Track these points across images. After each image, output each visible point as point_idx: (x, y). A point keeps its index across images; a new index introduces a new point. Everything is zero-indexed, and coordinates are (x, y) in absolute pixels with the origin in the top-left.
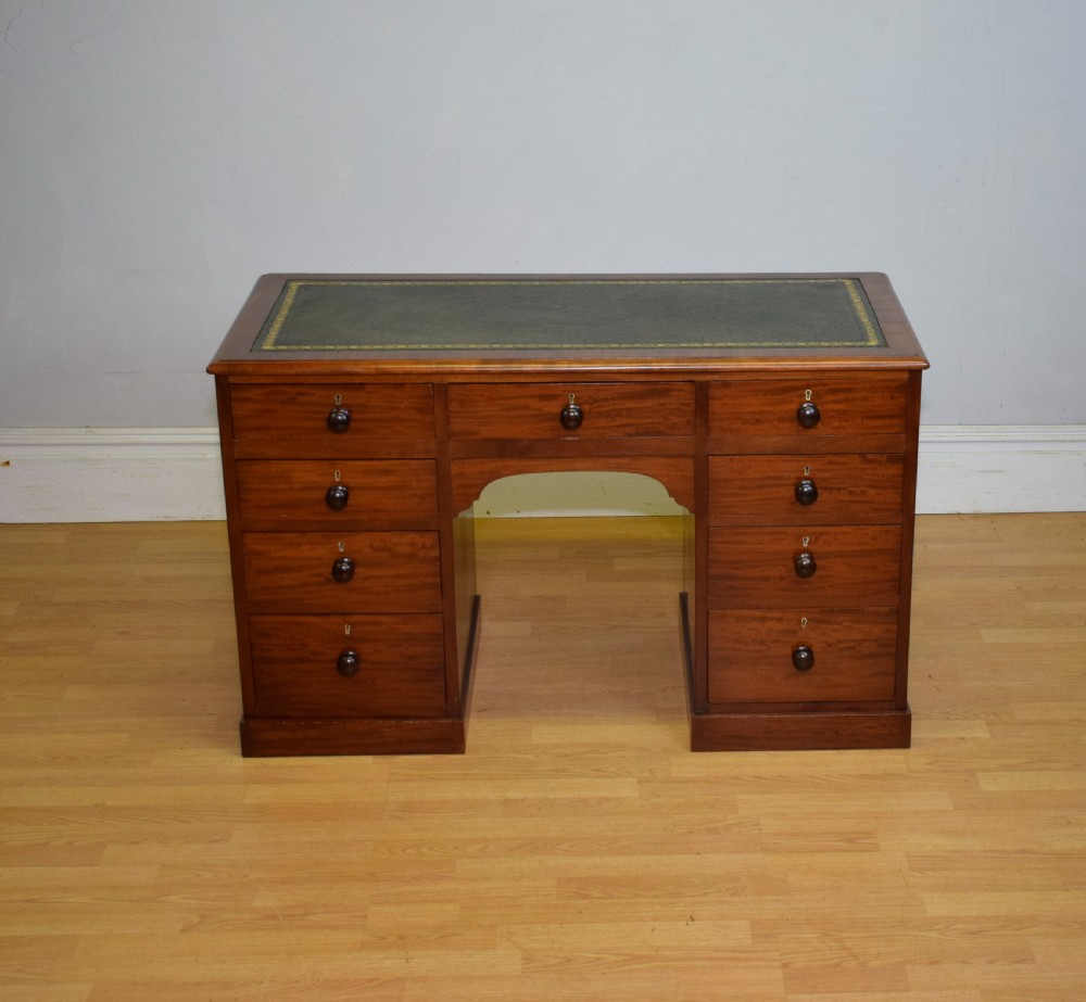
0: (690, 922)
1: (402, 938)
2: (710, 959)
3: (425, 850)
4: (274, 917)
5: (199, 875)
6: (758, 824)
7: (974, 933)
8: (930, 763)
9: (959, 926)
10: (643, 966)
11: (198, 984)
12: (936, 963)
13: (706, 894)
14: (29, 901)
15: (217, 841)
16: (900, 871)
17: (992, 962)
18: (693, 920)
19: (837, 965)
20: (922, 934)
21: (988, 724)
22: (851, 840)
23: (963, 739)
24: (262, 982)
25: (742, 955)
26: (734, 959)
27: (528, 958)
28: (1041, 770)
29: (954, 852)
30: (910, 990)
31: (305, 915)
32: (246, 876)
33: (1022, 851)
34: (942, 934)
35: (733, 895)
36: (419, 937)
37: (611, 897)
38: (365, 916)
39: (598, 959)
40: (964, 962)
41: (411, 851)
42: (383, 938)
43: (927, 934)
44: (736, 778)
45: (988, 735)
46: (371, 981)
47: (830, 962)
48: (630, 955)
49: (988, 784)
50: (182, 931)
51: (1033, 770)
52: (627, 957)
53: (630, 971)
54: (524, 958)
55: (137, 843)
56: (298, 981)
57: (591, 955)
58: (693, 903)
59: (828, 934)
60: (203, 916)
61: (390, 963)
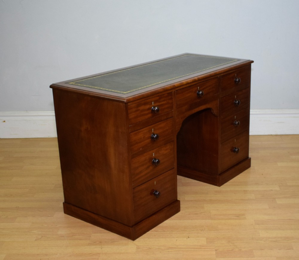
0: (188, 238)
1: (101, 242)
2: (193, 248)
4: (63, 236)
5: (43, 225)
6: (210, 212)
7: (274, 241)
8: (262, 196)
9: (270, 239)
10: (172, 250)
11: (38, 255)
12: (262, 250)
13: (193, 231)
15: (49, 216)
16: (252, 224)
17: (280, 249)
18: (189, 238)
19: (232, 250)
20: (258, 242)
21: (279, 186)
22: (238, 216)
23: (272, 190)
24: (57, 254)
25: (203, 247)
26: (200, 248)
27: (138, 248)
28: (295, 198)
29: (269, 219)
30: (255, 257)
31: (73, 236)
32: (56, 225)
33: (290, 219)
34: (265, 242)
35: (201, 231)
36: (106, 242)
37: (165, 231)
38: (90, 236)
40: (271, 249)
42: (95, 242)
43: (260, 242)
44: (204, 200)
45: (279, 189)
46: (90, 254)
47: (230, 249)
48: (169, 247)
49: (279, 202)
50: (36, 240)
51: (293, 198)
52: (168, 248)
53: (169, 251)
54: (137, 248)
55: (26, 217)
56: (67, 254)
57: (157, 247)
58: (189, 233)
59: (230, 242)
60: (42, 236)
61: (96, 249)
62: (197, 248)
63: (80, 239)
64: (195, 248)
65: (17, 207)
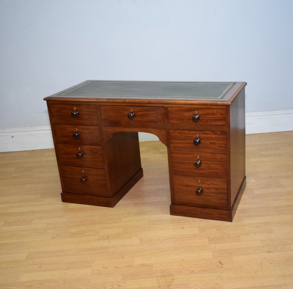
0: (183, 229)
1: (108, 237)
2: (188, 237)
3: (114, 216)
4: (75, 234)
5: (56, 225)
7: (257, 227)
9: (252, 225)
10: (171, 240)
11: (55, 251)
12: (248, 235)
13: (186, 222)
14: (13, 234)
15: (61, 217)
17: (262, 233)
19: (222, 237)
20: (243, 228)
21: (254, 179)
24: (72, 250)
25: (197, 236)
26: (195, 237)
27: (141, 240)
28: (269, 188)
29: (250, 208)
30: (242, 242)
31: (83, 233)
32: (68, 225)
33: (267, 207)
34: (248, 228)
35: (193, 222)
36: (112, 236)
38: (99, 232)
40: (255, 234)
41: (110, 216)
42: (103, 237)
43: (245, 228)
45: (254, 181)
46: (101, 248)
47: (220, 236)
48: (167, 237)
49: (256, 192)
50: (52, 239)
51: (267, 188)
53: (168, 241)
55: (41, 219)
56: (81, 249)
57: (158, 238)
58: (183, 225)
59: (219, 230)
60: (57, 235)
61: (105, 243)
62: (191, 237)
63: (90, 236)
64: (190, 237)
65: (32, 211)
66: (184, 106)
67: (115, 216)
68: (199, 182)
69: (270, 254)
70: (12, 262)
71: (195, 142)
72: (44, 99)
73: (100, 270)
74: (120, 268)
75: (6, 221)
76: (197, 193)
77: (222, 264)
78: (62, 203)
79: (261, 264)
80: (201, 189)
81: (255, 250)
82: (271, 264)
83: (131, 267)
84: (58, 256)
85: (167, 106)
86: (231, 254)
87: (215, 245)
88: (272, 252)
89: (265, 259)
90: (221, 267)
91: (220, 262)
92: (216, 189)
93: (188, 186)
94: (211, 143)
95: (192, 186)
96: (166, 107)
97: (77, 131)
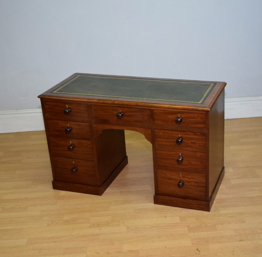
0: (165, 218)
1: (98, 225)
2: (170, 226)
3: (102, 204)
4: (68, 221)
5: (50, 213)
7: (231, 217)
9: (228, 215)
10: (155, 228)
11: (52, 238)
12: (223, 224)
13: (168, 211)
14: (11, 221)
15: (54, 205)
17: (236, 223)
18: (166, 217)
19: (200, 226)
21: (233, 168)
24: (67, 236)
25: (178, 225)
26: (176, 226)
27: (128, 228)
29: (226, 198)
30: (217, 231)
31: (76, 220)
32: (61, 212)
33: (242, 197)
34: (224, 217)
35: (175, 211)
36: (102, 224)
37: (147, 213)
38: (90, 220)
39: (144, 227)
40: (230, 224)
41: (99, 205)
42: (94, 225)
43: (221, 217)
45: (232, 171)
46: (92, 235)
47: (199, 225)
48: (152, 226)
49: (233, 182)
50: (47, 226)
51: (244, 178)
52: (151, 226)
53: (152, 230)
54: (127, 228)
55: (35, 206)
56: (75, 236)
57: (143, 226)
58: (166, 213)
59: (198, 219)
60: (52, 222)
61: (96, 231)
62: (173, 226)
63: (82, 223)
64: (172, 226)
66: (169, 110)
67: (104, 204)
68: (181, 176)
69: (241, 242)
70: (15, 248)
71: (177, 142)
72: (38, 97)
73: (93, 255)
74: (111, 254)
75: (3, 208)
76: (179, 185)
77: (199, 251)
78: (53, 190)
79: (233, 251)
80: (182, 182)
81: (228, 239)
82: (242, 251)
83: (120, 253)
84: (55, 242)
85: (153, 108)
86: (208, 242)
87: (193, 234)
88: (243, 241)
89: (237, 247)
90: (199, 253)
91: (198, 249)
92: (196, 182)
93: (171, 179)
94: (192, 143)
95: (174, 179)
96: (151, 109)
97: (69, 127)
